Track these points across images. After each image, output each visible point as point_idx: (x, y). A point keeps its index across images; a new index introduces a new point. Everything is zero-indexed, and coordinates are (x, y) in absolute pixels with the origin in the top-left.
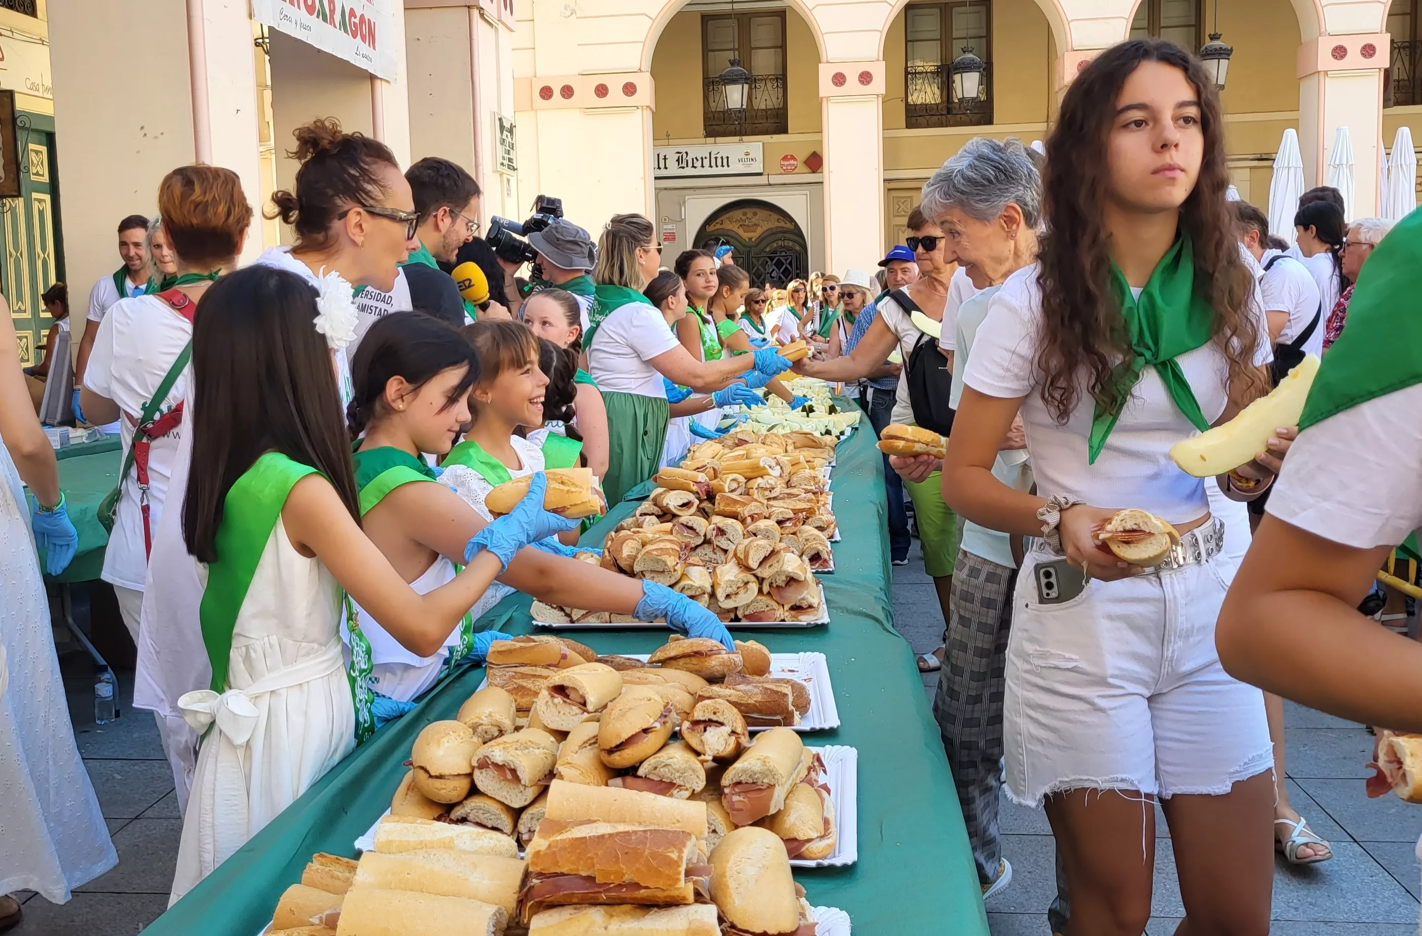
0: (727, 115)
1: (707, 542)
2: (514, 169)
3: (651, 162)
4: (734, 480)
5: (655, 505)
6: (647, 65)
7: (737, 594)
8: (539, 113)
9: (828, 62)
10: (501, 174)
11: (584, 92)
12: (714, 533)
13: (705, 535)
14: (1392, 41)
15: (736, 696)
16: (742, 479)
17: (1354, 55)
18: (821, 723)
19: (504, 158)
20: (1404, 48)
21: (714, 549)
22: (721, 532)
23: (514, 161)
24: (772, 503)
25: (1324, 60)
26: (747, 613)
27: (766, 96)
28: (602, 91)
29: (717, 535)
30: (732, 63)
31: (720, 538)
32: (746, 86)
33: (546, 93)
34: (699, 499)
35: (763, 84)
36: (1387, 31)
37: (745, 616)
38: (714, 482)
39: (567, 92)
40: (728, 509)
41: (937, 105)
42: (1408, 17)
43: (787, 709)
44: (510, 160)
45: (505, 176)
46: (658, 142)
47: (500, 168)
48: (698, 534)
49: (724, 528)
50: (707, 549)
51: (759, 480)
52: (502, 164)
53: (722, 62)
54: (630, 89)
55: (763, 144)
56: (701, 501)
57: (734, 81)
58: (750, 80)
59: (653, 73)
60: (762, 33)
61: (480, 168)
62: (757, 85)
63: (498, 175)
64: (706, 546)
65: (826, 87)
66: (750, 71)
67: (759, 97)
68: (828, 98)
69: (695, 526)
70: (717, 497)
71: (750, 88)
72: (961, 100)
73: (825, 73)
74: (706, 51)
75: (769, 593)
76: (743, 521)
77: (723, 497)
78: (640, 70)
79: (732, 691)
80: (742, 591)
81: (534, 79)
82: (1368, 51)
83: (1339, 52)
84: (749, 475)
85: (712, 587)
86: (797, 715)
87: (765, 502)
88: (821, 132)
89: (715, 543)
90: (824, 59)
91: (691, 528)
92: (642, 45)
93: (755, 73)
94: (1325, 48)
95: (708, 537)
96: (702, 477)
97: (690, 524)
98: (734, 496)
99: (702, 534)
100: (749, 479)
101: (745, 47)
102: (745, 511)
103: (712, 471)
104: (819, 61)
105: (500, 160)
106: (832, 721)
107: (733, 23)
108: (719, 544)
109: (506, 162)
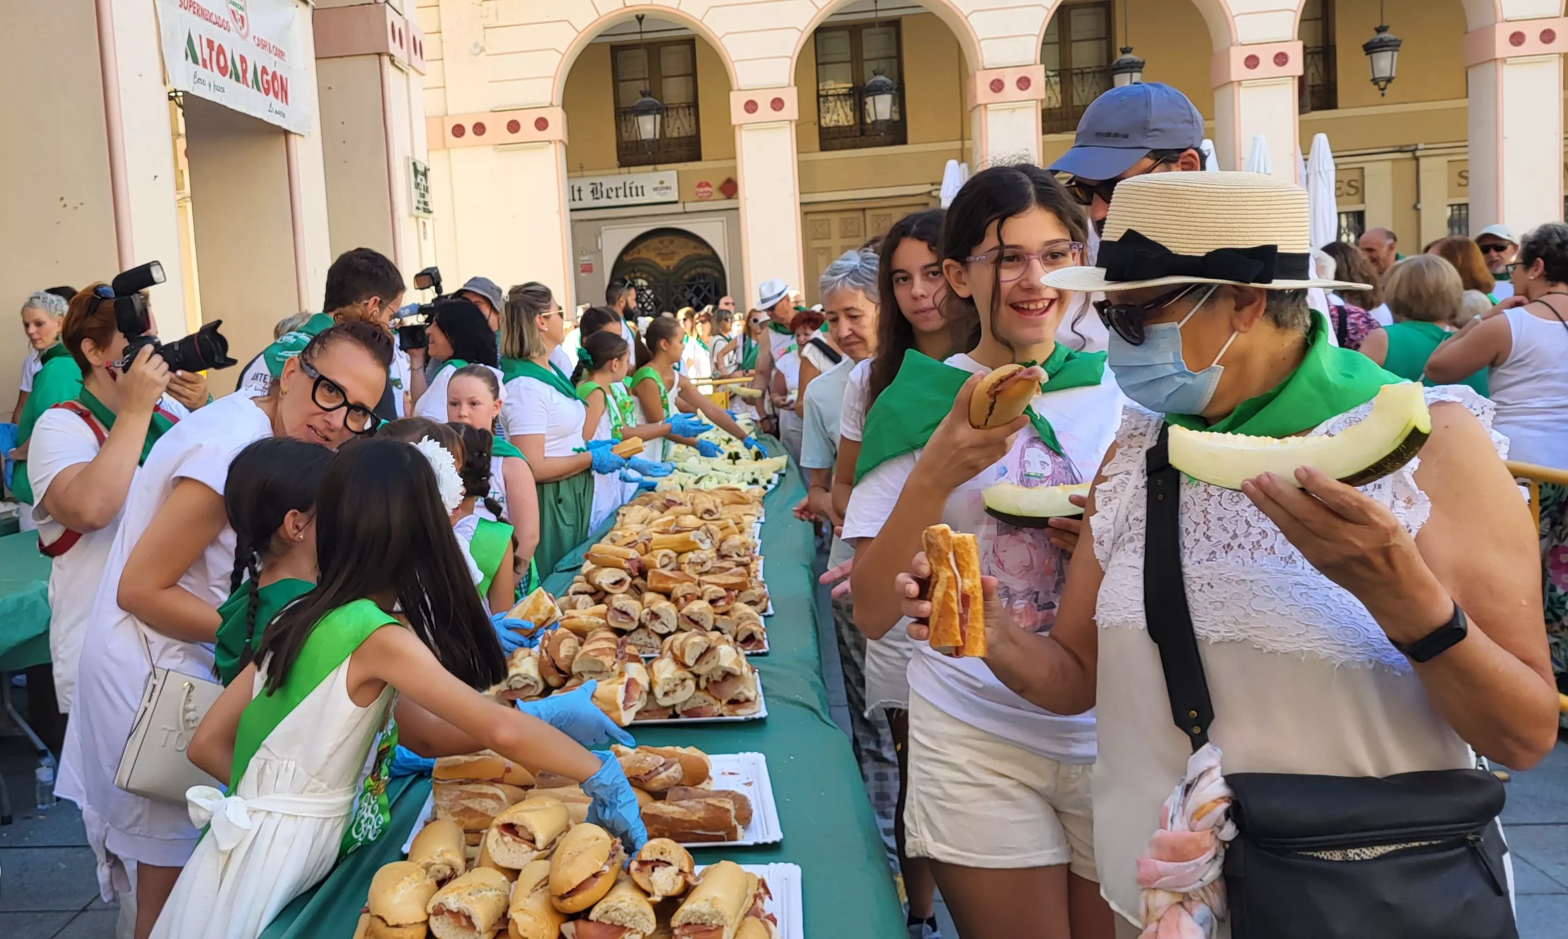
0: (639, 144)
1: (642, 626)
2: (430, 212)
3: (565, 195)
4: (665, 555)
5: (588, 581)
6: (558, 100)
7: (674, 691)
8: (452, 151)
9: (739, 90)
10: (417, 218)
11: (497, 128)
12: (648, 617)
13: (639, 620)
14: (1305, 48)
15: (680, 812)
16: (673, 555)
17: (1267, 64)
18: (764, 837)
19: (419, 202)
20: (1317, 53)
21: (649, 635)
22: (655, 616)
23: (430, 204)
24: (704, 578)
25: (1237, 69)
26: (685, 709)
27: (678, 123)
28: (514, 127)
29: (651, 620)
30: (644, 94)
31: (654, 622)
32: (658, 117)
33: (458, 131)
34: (630, 575)
35: (675, 113)
36: (1299, 38)
37: (683, 712)
38: (646, 558)
39: (479, 129)
40: (661, 585)
41: (850, 126)
42: (1320, 22)
43: (730, 822)
44: (426, 203)
45: (421, 220)
46: (571, 174)
47: (415, 212)
48: (632, 619)
49: (658, 612)
50: (642, 634)
51: (691, 555)
52: (418, 208)
53: (633, 92)
54: (542, 124)
55: (678, 172)
56: (633, 577)
57: (646, 112)
58: (661, 110)
59: (564, 107)
60: (672, 61)
61: (396, 214)
62: (670, 114)
63: (413, 220)
64: (641, 630)
65: (738, 114)
66: (661, 100)
67: (671, 126)
68: (740, 125)
69: (629, 611)
70: (650, 574)
71: (662, 118)
72: (874, 123)
73: (737, 101)
74: (616, 82)
75: (706, 688)
76: (676, 602)
77: (654, 573)
78: (551, 105)
79: (676, 808)
80: (679, 688)
81: (446, 118)
82: (1281, 59)
83: (1252, 62)
84: (680, 549)
85: (651, 685)
86: (740, 829)
87: (697, 577)
88: (735, 158)
89: (650, 627)
90: (735, 87)
91: (625, 613)
92: (552, 80)
93: (665, 102)
94: (1237, 58)
95: (643, 620)
96: (633, 553)
97: (624, 609)
98: (665, 572)
99: (636, 618)
100: (680, 554)
101: (656, 76)
102: (679, 590)
103: (643, 547)
104: (730, 89)
105: (415, 204)
106: (775, 835)
107: (642, 53)
108: (654, 628)
109: (421, 206)
